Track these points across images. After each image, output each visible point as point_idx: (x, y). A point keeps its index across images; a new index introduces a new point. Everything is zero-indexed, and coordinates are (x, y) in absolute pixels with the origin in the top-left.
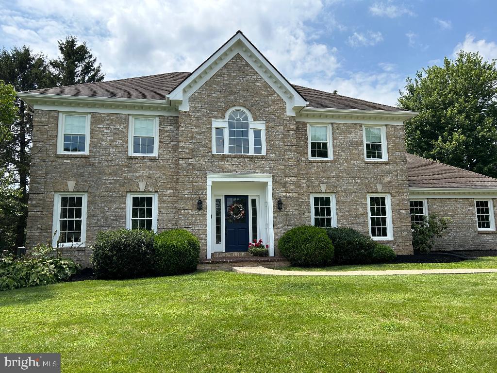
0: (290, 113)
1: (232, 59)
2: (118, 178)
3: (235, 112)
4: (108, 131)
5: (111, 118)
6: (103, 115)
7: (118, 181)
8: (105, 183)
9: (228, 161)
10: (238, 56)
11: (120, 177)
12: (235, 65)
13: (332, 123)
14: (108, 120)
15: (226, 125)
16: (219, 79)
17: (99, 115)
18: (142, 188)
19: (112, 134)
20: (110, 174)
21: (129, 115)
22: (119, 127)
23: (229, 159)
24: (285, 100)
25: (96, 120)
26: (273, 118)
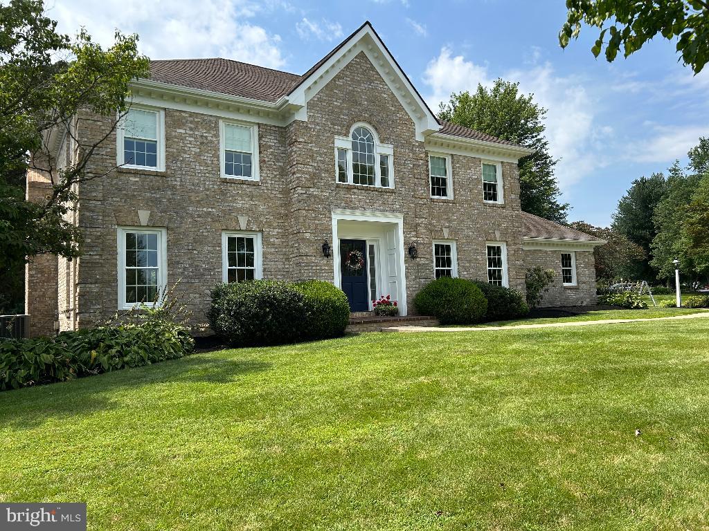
0: (419, 138)
1: (356, 57)
2: (210, 210)
3: (358, 130)
4: (192, 139)
5: (196, 120)
6: (183, 114)
7: (209, 213)
8: (192, 216)
9: (354, 194)
10: (362, 55)
11: (212, 208)
12: (359, 66)
13: (452, 155)
14: (191, 122)
15: (349, 146)
16: (340, 83)
17: (178, 114)
18: (243, 226)
19: (198, 143)
20: (199, 202)
21: (220, 118)
22: (207, 135)
23: (355, 190)
24: (414, 120)
25: (174, 121)
26: (403, 143)
